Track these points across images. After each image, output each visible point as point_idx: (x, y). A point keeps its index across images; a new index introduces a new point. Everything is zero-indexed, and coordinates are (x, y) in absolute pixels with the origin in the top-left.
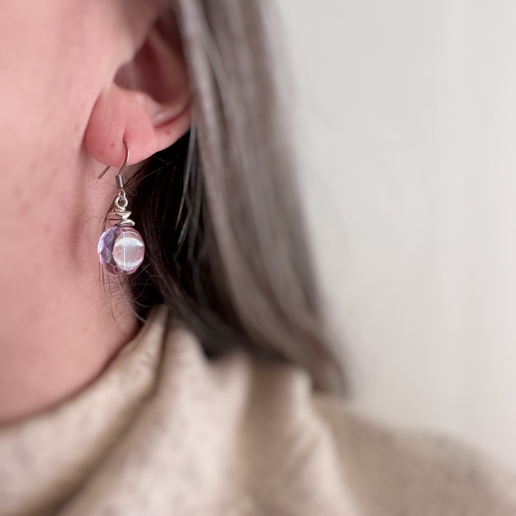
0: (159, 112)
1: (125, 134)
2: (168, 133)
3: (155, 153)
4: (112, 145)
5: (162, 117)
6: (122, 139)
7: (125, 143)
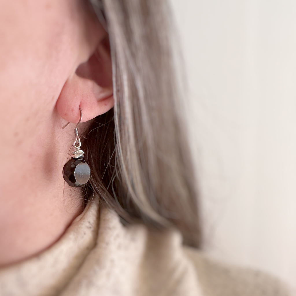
0: (101, 92)
1: (80, 104)
2: (106, 105)
3: (97, 116)
4: (73, 110)
5: (103, 95)
6: (78, 107)
7: (80, 110)
